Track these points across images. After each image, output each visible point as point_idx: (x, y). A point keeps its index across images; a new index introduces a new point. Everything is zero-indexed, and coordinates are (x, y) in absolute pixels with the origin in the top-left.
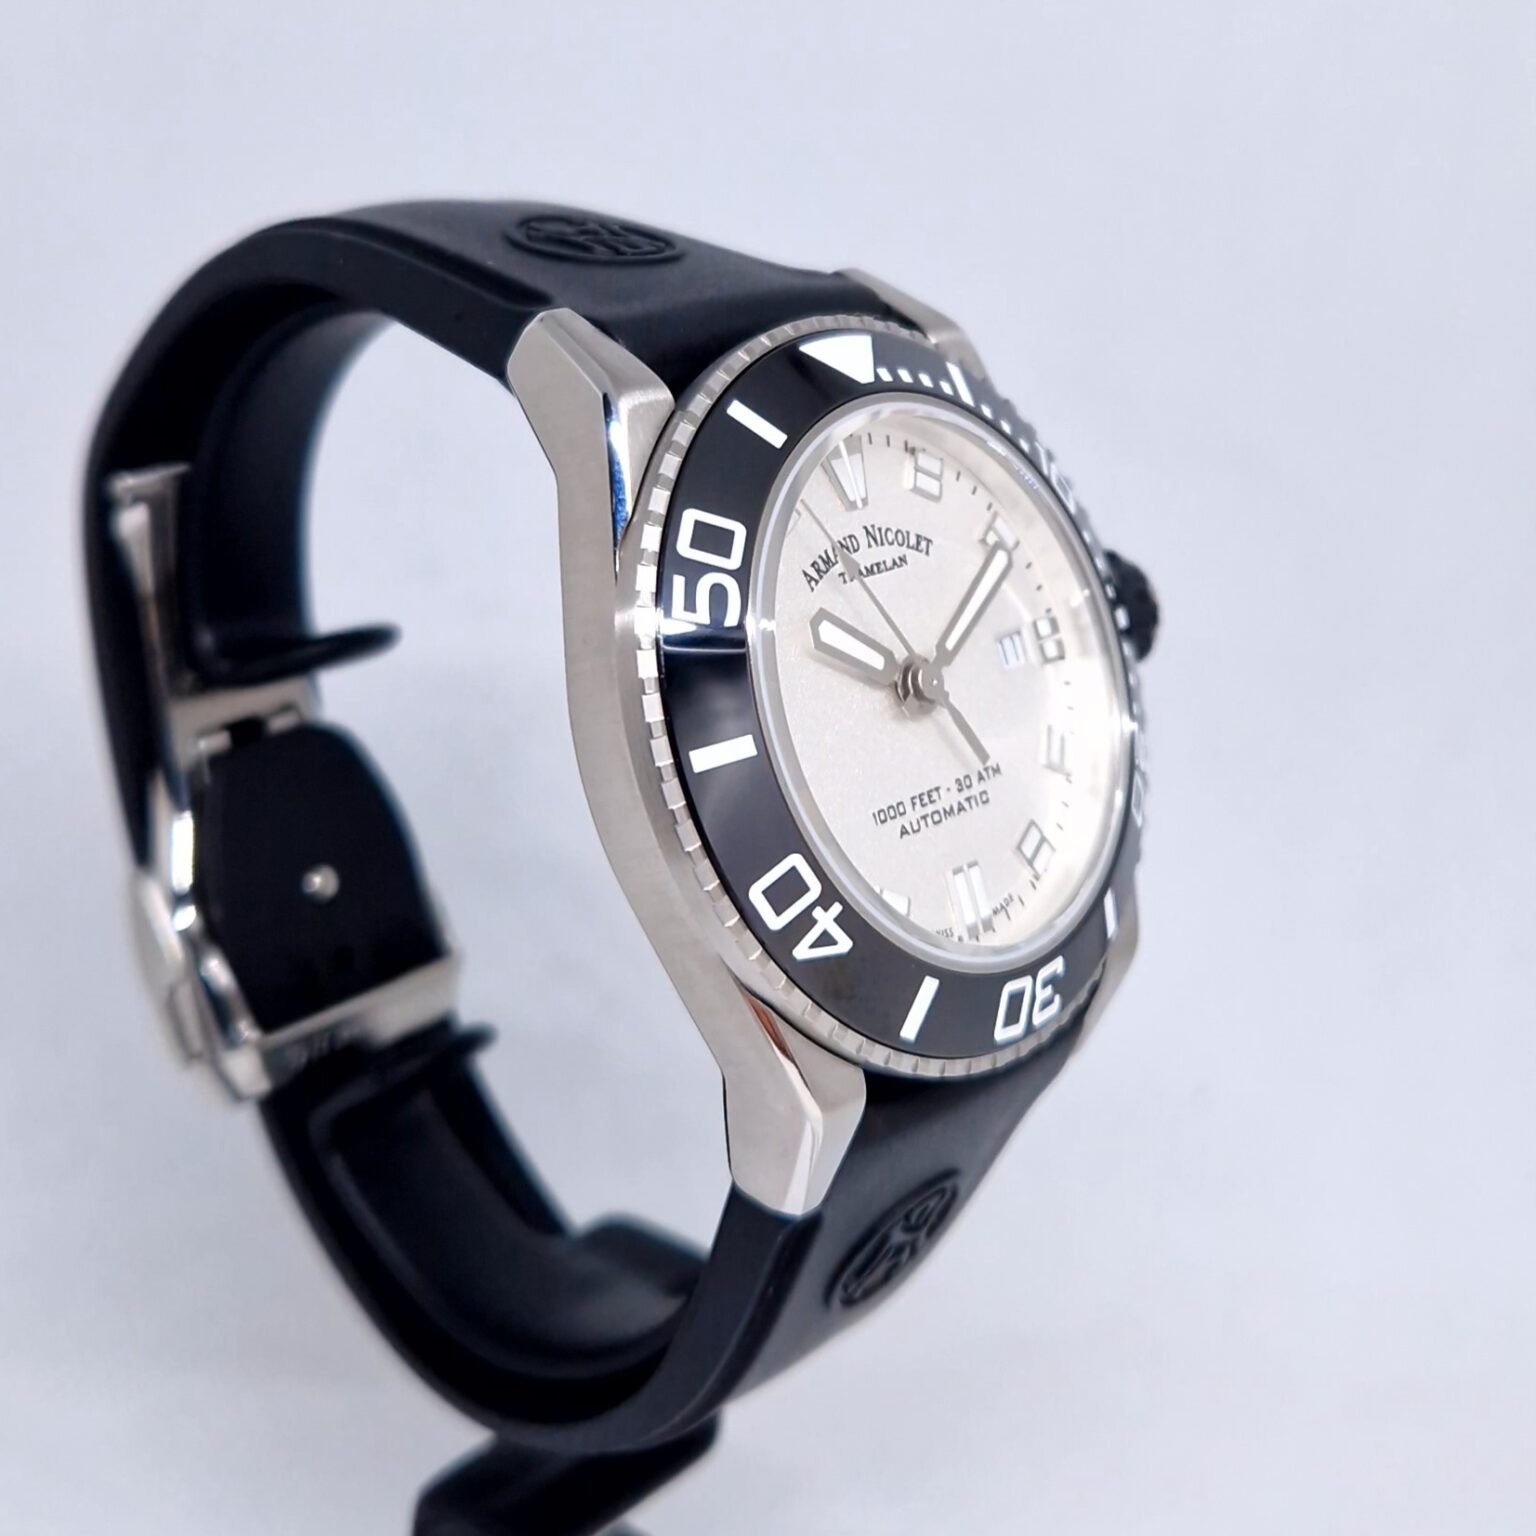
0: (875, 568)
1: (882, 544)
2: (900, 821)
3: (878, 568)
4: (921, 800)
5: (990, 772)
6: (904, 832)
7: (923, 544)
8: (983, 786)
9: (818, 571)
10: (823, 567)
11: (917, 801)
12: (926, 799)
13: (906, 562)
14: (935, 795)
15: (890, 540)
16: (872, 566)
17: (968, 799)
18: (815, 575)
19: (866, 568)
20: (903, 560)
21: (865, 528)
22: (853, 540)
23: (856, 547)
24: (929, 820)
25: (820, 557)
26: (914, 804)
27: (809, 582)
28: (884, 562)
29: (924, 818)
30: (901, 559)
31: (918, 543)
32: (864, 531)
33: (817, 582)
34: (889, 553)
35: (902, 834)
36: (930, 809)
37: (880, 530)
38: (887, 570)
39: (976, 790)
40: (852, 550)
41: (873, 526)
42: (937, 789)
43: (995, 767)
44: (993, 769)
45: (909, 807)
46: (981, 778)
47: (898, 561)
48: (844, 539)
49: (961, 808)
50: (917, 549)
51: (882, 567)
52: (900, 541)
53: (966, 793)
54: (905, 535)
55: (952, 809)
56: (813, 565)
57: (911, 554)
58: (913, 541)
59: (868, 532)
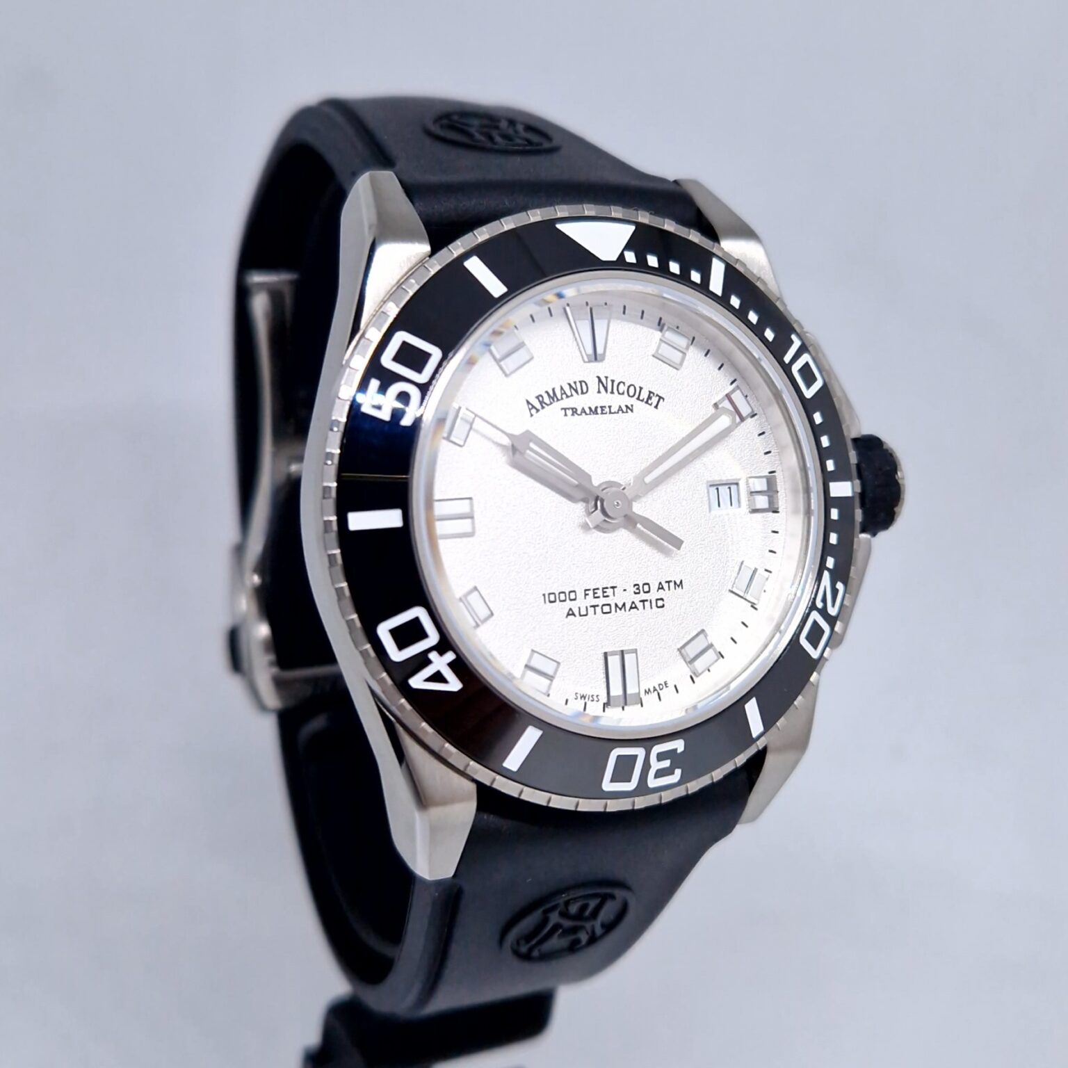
0: (599, 410)
1: (612, 392)
2: (569, 604)
3: (602, 410)
4: (595, 593)
5: (672, 585)
6: (571, 613)
7: (654, 400)
8: (661, 594)
9: (541, 403)
10: (547, 400)
11: (591, 593)
12: (600, 593)
13: (632, 411)
14: (610, 592)
15: (621, 391)
16: (596, 408)
17: (643, 601)
18: (538, 406)
19: (590, 408)
20: (629, 408)
21: (598, 377)
22: (583, 384)
23: (585, 390)
24: (598, 609)
25: (547, 392)
26: (586, 595)
27: (530, 410)
28: (610, 407)
29: (594, 606)
30: (627, 406)
31: (649, 398)
32: (597, 379)
33: (538, 411)
34: (616, 401)
35: (568, 615)
36: (602, 601)
37: (613, 381)
38: (610, 413)
39: (654, 595)
40: (579, 391)
41: (606, 378)
42: (613, 588)
43: (678, 582)
44: (675, 583)
45: (580, 595)
46: (661, 587)
47: (624, 409)
48: (575, 383)
49: (633, 606)
50: (647, 402)
51: (607, 410)
52: (631, 394)
53: (643, 596)
54: (638, 390)
55: (624, 605)
56: (537, 397)
57: (639, 406)
58: (644, 395)
59: (600, 380)
